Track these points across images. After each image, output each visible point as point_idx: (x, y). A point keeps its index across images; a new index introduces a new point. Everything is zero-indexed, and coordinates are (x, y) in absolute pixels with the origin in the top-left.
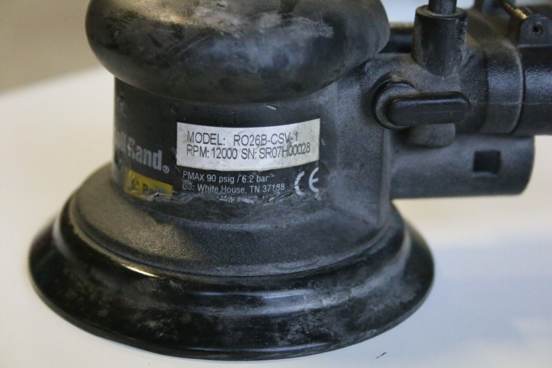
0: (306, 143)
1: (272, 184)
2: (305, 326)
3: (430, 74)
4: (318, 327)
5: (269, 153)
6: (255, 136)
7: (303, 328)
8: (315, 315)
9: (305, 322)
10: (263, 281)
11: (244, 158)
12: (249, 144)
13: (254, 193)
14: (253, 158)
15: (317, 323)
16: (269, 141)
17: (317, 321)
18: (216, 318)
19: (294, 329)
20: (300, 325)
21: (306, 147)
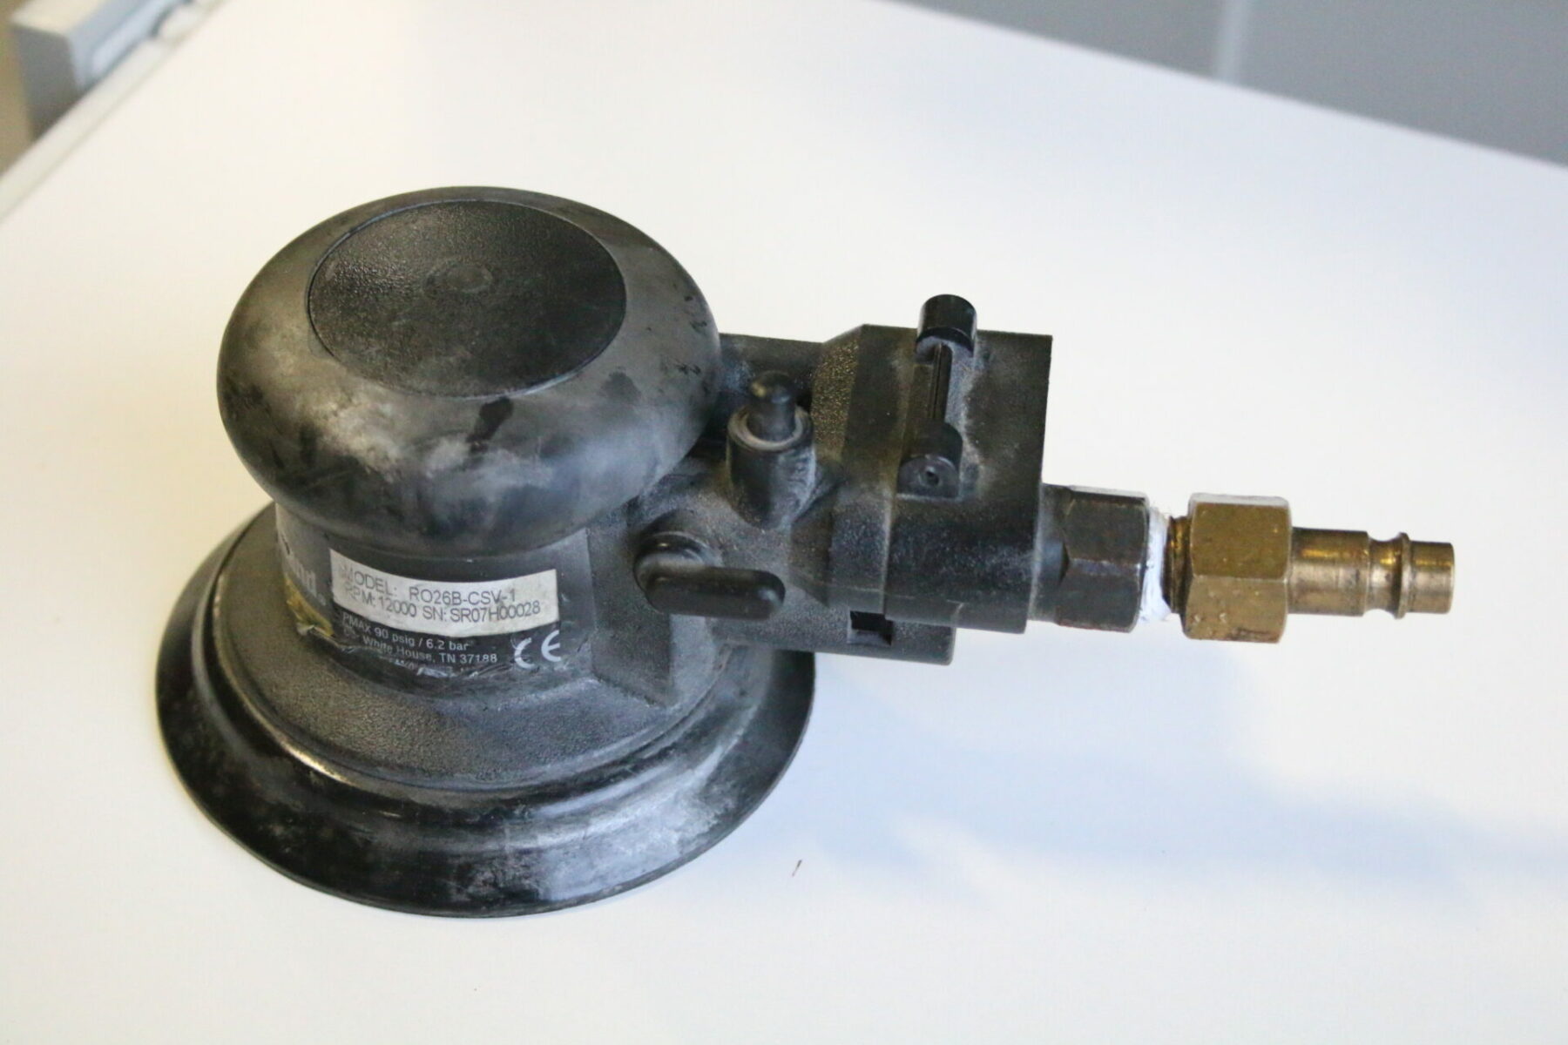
0: (532, 602)
1: (476, 654)
2: (500, 875)
3: (743, 522)
4: (520, 878)
5: (467, 616)
6: (442, 592)
7: (496, 878)
8: (519, 859)
9: (501, 868)
10: (446, 797)
11: (428, 618)
12: (434, 600)
13: (446, 663)
14: (441, 619)
15: (522, 872)
16: (465, 601)
17: (521, 869)
18: (367, 843)
19: (480, 878)
20: (492, 872)
21: (532, 607)
